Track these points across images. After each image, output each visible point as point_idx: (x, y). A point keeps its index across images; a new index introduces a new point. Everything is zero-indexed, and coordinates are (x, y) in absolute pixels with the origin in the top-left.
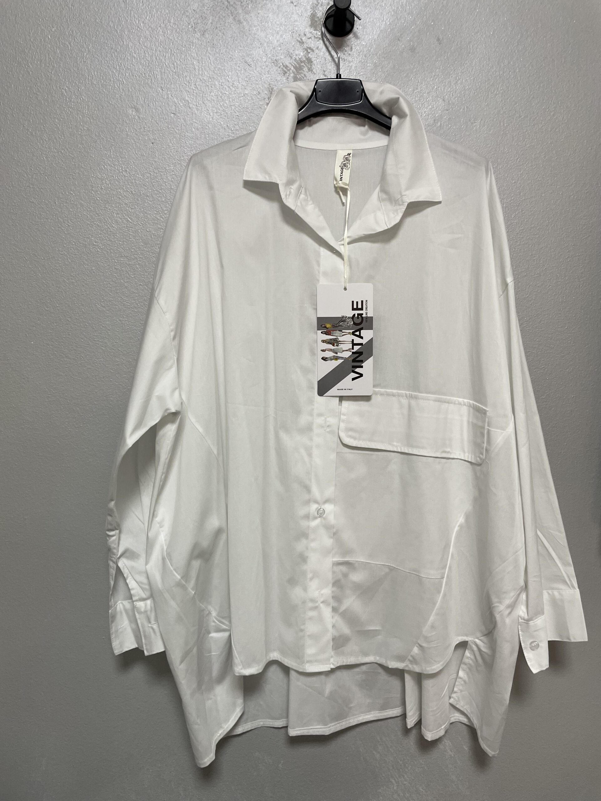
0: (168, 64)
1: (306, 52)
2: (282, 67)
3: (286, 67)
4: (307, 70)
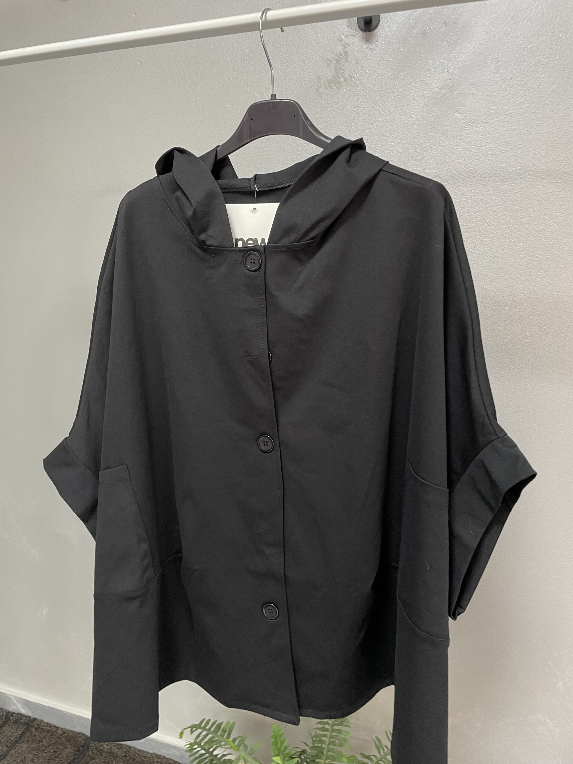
0: (251, 68)
1: (344, 47)
2: (327, 60)
3: (329, 60)
4: (344, 60)
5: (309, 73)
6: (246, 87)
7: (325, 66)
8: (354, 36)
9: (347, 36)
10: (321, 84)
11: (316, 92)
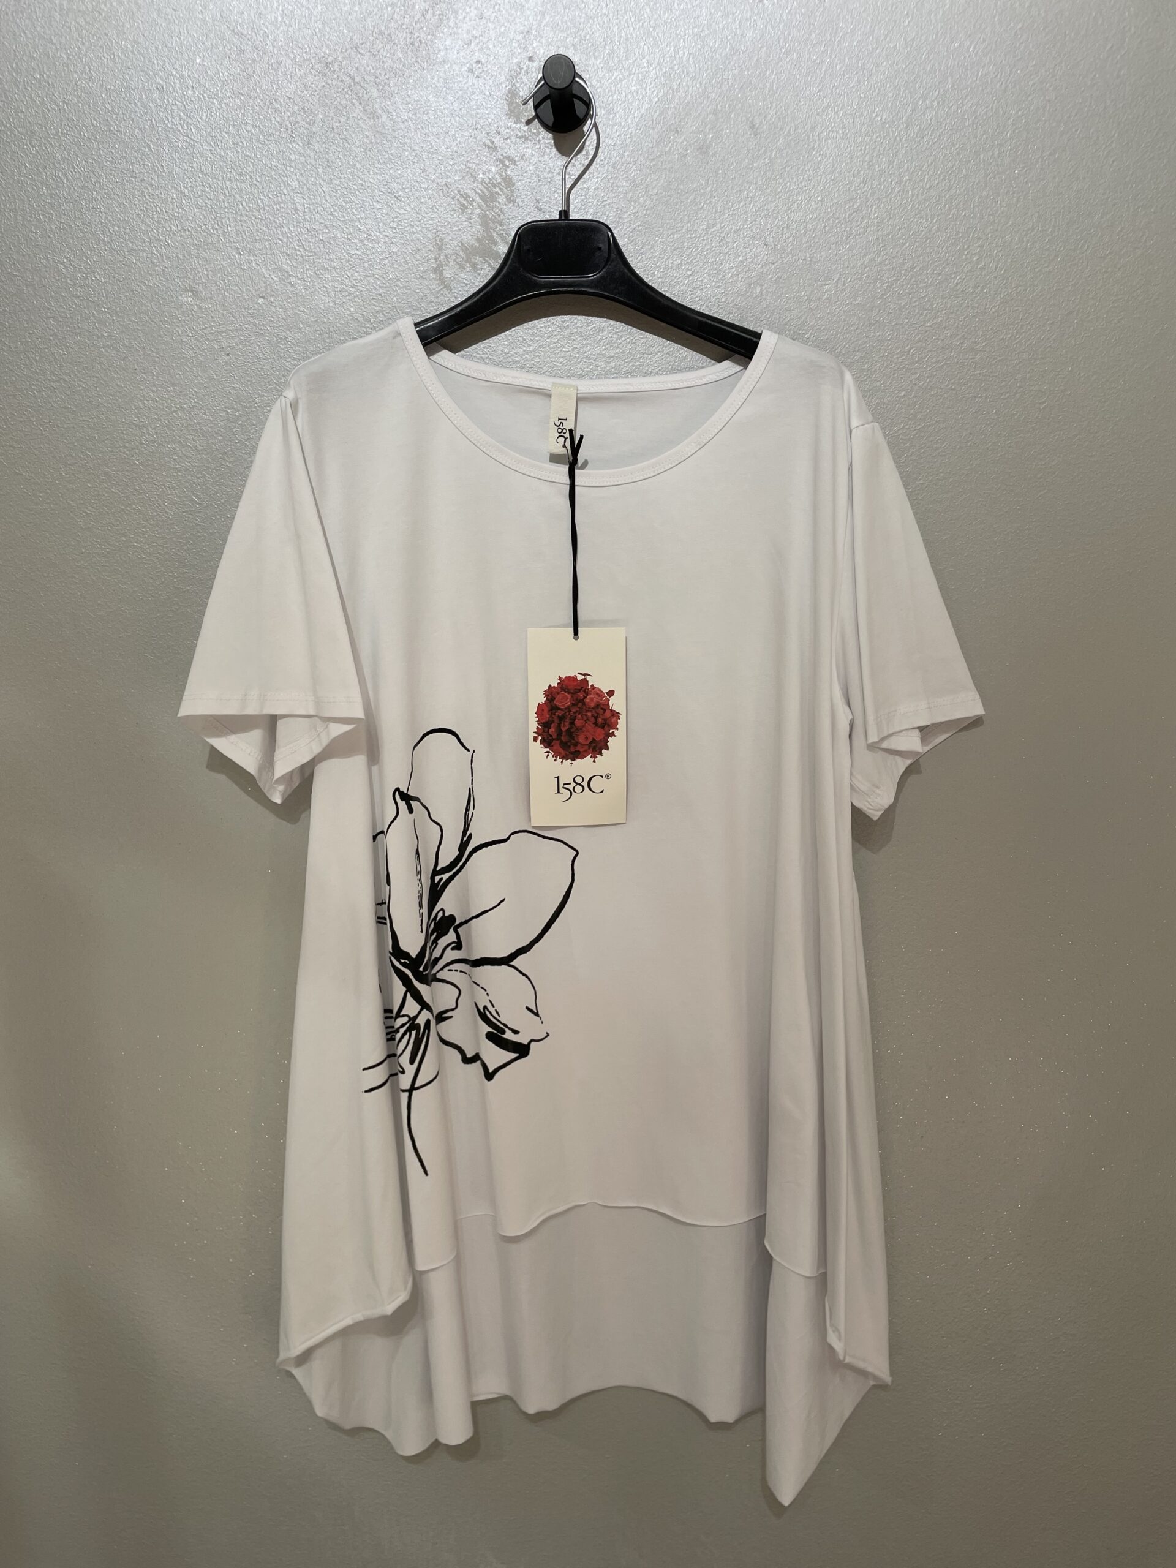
1: (501, 166)
5: (412, 226)
6: (234, 253)
7: (454, 210)
8: (527, 139)
9: (509, 138)
10: (446, 256)
11: (432, 276)
